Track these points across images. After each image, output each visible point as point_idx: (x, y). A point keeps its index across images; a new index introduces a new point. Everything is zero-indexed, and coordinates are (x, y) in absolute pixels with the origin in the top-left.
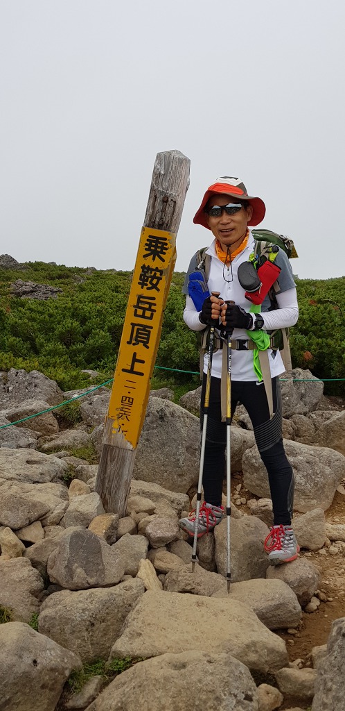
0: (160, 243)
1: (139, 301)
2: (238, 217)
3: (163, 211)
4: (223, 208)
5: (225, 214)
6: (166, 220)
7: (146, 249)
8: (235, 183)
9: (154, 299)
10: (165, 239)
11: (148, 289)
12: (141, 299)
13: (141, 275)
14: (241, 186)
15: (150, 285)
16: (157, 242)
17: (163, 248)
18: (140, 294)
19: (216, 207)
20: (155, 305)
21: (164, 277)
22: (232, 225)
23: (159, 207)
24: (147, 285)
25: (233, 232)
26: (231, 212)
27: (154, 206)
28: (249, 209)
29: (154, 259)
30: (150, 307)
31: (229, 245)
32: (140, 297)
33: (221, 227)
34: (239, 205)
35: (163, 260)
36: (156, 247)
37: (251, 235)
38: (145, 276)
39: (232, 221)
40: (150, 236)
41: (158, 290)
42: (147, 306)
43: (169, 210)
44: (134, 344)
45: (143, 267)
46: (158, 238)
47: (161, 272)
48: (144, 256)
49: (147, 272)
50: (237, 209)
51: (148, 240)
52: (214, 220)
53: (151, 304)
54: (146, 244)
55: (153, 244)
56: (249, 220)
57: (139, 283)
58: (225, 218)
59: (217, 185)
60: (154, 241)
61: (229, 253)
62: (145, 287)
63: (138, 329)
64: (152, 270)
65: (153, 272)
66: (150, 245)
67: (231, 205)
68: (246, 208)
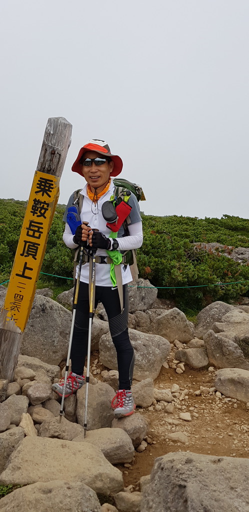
0: (48, 183)
1: (30, 225)
2: (103, 168)
3: (51, 160)
4: (93, 160)
5: (94, 165)
6: (53, 167)
7: (37, 187)
8: (102, 144)
9: (42, 224)
10: (52, 181)
11: (38, 216)
12: (32, 224)
13: (33, 206)
14: (107, 147)
15: (39, 214)
16: (46, 183)
17: (50, 187)
18: (31, 219)
19: (88, 160)
20: (42, 228)
21: (49, 209)
22: (98, 174)
23: (48, 157)
24: (37, 213)
25: (100, 179)
26: (98, 164)
27: (44, 157)
28: (111, 164)
29: (43, 195)
30: (39, 229)
31: (96, 188)
32: (31, 222)
33: (91, 175)
34: (104, 160)
35: (50, 196)
36: (45, 186)
37: (112, 182)
38: (36, 207)
39: (99, 170)
40: (41, 178)
41: (45, 218)
42: (36, 229)
43: (55, 160)
44: (25, 256)
45: (35, 200)
46: (47, 180)
47: (48, 205)
48: (36, 192)
49: (38, 204)
50: (103, 162)
51: (39, 181)
52: (86, 169)
53: (39, 228)
54: (38, 184)
55: (43, 184)
56: (111, 171)
57: (31, 212)
58: (94, 168)
59: (90, 145)
60: (43, 182)
61: (96, 194)
62: (36, 215)
63: (29, 245)
64: (41, 203)
65: (42, 204)
66: (40, 185)
67: (98, 159)
68: (109, 163)
